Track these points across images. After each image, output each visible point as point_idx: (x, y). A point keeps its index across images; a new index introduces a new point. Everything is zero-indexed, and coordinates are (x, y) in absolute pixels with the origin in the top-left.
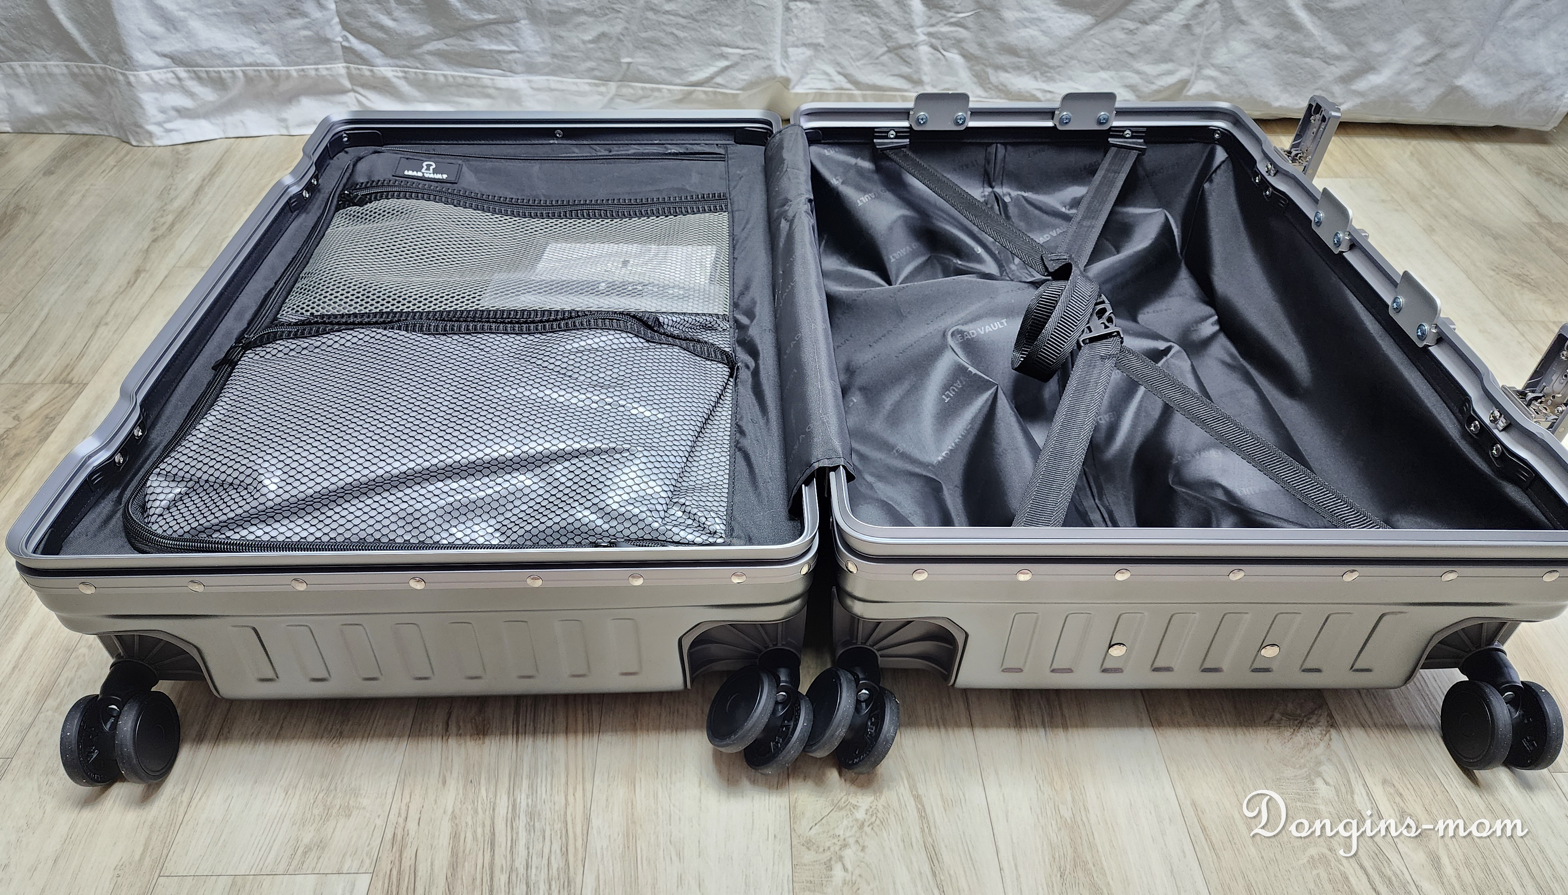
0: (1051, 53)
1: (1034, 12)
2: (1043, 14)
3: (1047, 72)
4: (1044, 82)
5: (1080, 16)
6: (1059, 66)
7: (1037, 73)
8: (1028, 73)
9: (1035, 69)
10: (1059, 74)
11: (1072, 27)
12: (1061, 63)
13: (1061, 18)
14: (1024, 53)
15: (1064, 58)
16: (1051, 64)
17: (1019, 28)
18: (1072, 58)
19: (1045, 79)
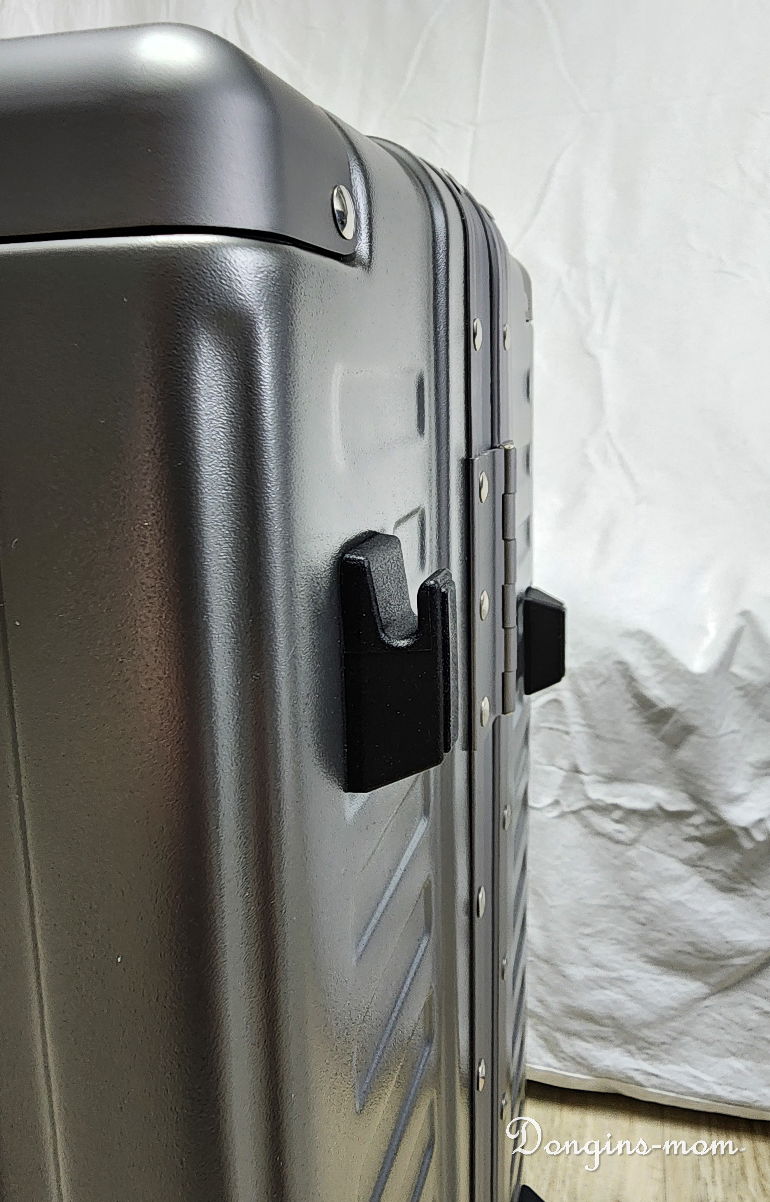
0: (647, 1025)
1: (614, 970)
2: (628, 973)
3: (647, 1049)
4: (644, 1060)
5: (684, 981)
6: (663, 1043)
7: (632, 1048)
8: (618, 1046)
9: (626, 1042)
10: (667, 1051)
11: (676, 994)
12: (666, 1039)
13: (656, 980)
14: (606, 1021)
15: (669, 1033)
16: (651, 1040)
17: (592, 989)
18: (682, 1033)
19: (644, 1056)
